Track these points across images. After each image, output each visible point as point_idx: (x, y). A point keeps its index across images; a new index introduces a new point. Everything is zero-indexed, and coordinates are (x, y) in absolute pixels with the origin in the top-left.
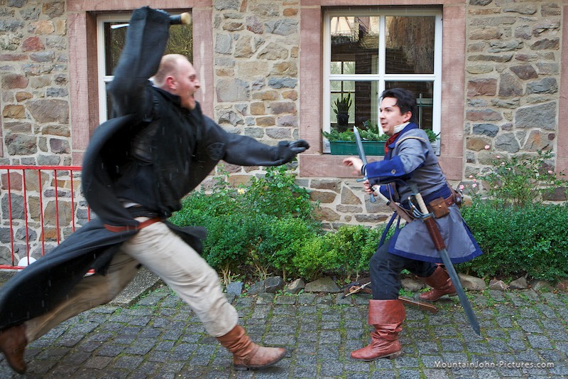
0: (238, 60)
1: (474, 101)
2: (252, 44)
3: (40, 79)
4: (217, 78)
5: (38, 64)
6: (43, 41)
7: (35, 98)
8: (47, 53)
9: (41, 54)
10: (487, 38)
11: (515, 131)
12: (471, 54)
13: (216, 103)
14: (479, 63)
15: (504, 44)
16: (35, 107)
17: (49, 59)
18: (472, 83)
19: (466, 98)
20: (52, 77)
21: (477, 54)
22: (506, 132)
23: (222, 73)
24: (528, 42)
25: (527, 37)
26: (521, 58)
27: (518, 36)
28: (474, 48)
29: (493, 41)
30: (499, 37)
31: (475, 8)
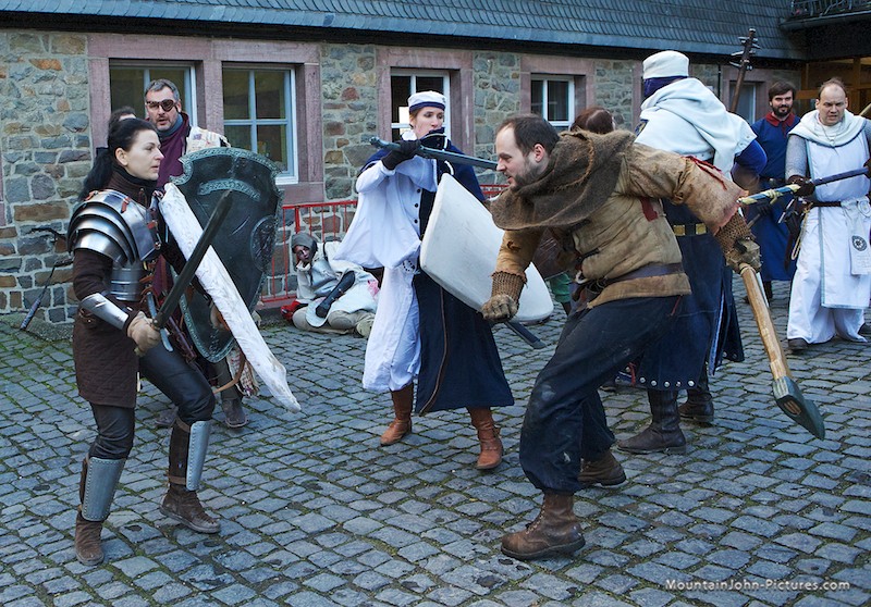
0: (487, 111)
2: (496, 98)
3: (356, 126)
4: (476, 125)
5: (353, 112)
6: (359, 92)
7: (351, 144)
8: (361, 102)
9: (357, 103)
10: (603, 97)
13: (475, 145)
16: (351, 152)
17: (363, 107)
20: (365, 126)
23: (479, 121)
26: (618, 111)
31: (599, 78)
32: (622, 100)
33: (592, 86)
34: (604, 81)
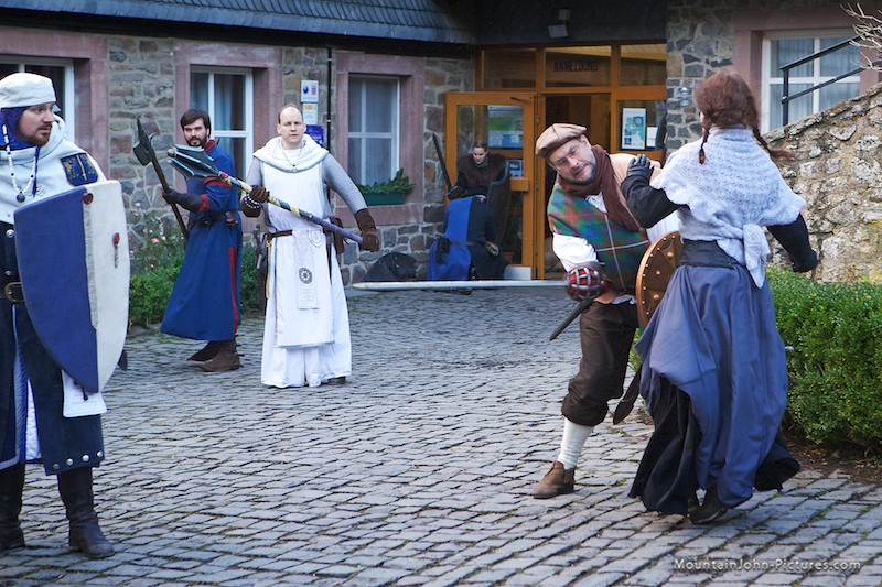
1: (116, 158)
10: (123, 94)
11: (146, 188)
12: (113, 110)
14: (119, 120)
15: (136, 101)
18: (115, 140)
19: (110, 155)
21: (117, 110)
22: (139, 189)
24: (152, 99)
25: (151, 95)
26: (149, 115)
27: (146, 93)
28: (115, 105)
29: (128, 98)
30: (132, 94)
31: (114, 64)
32: (156, 99)
33: (102, 76)
34: (123, 68)
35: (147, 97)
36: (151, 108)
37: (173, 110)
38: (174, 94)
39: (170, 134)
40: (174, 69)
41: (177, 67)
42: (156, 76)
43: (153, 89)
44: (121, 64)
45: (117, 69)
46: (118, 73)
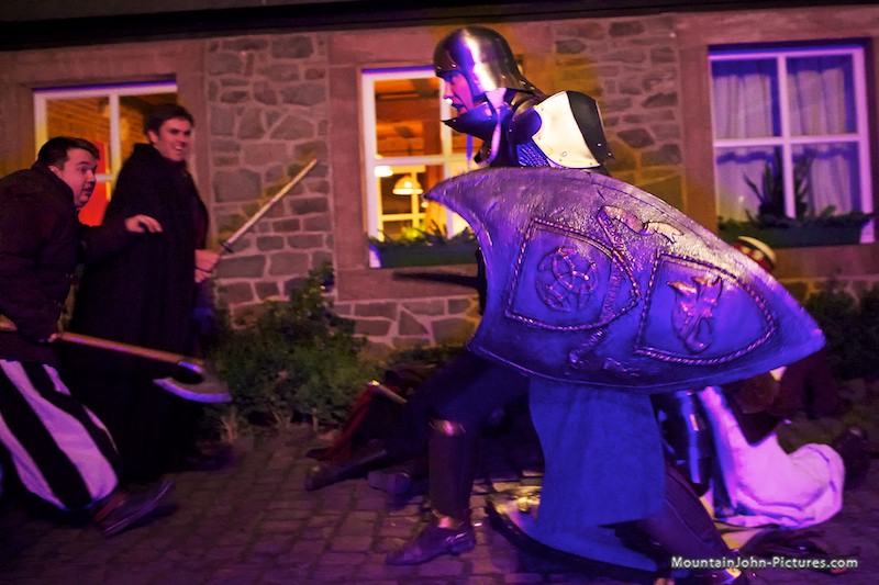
24: (637, 98)
27: (623, 91)
35: (627, 96)
36: (636, 109)
37: (676, 110)
38: (678, 89)
39: (675, 141)
40: (676, 55)
41: (682, 53)
42: (643, 66)
43: (637, 84)
44: (577, 56)
45: (569, 64)
46: (570, 69)
